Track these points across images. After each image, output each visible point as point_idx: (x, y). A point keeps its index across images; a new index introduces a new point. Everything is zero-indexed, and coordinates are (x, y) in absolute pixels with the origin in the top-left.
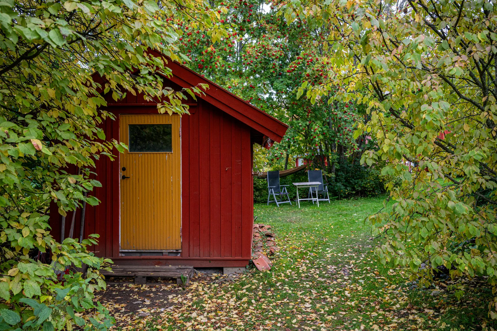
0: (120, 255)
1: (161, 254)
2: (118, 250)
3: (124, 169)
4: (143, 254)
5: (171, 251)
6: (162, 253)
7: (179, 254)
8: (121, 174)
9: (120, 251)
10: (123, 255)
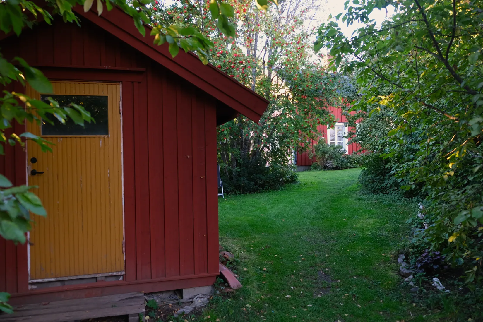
0: (30, 287)
1: (95, 280)
2: (27, 280)
3: (34, 160)
4: (66, 283)
5: (110, 274)
6: (96, 278)
7: (121, 277)
8: (28, 168)
9: (30, 281)
10: (34, 287)
